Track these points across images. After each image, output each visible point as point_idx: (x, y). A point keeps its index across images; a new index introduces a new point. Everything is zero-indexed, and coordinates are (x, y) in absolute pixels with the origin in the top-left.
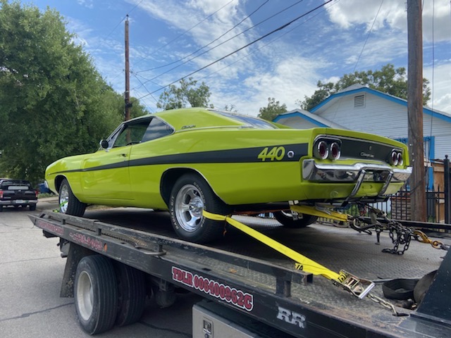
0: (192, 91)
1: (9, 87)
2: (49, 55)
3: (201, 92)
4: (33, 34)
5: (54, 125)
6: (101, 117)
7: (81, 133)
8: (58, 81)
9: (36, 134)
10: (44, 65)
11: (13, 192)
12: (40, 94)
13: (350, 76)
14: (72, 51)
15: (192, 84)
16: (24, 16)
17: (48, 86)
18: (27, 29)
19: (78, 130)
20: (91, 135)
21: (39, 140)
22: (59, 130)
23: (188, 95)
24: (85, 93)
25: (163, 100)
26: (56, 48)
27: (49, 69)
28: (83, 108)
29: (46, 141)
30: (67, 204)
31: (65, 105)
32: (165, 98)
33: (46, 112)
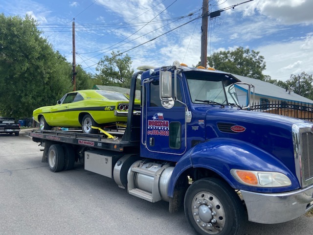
0: (119, 60)
1: (3, 63)
2: (28, 47)
3: (125, 60)
4: (19, 35)
5: (31, 86)
6: (58, 80)
7: (46, 90)
8: (33, 60)
9: (20, 90)
10: (25, 52)
11: (5, 125)
12: (23, 69)
13: (218, 54)
14: (41, 42)
15: (119, 55)
16: (13, 24)
17: (27, 64)
18: (16, 33)
19: (44, 89)
20: (52, 92)
21: (22, 94)
22: (33, 88)
23: (117, 63)
24: (48, 67)
25: (100, 66)
26: (32, 43)
27: (28, 54)
28: (48, 76)
29: (26, 95)
30: (43, 126)
31: (36, 74)
32: (102, 65)
33: (25, 78)
